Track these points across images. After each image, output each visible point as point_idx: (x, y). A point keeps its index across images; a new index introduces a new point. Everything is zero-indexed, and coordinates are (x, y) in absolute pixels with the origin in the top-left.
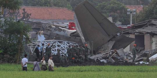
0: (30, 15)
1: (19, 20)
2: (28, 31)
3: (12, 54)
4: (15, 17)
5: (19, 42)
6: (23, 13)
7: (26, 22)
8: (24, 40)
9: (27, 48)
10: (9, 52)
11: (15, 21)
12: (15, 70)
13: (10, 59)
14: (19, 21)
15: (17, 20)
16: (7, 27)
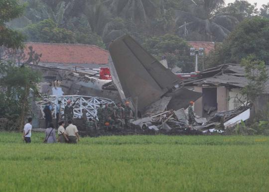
0: (41, 56)
1: (23, 64)
2: (37, 82)
3: (12, 116)
4: (17, 60)
5: (23, 99)
6: (29, 54)
7: (34, 68)
8: (31, 95)
9: (35, 107)
10: (7, 114)
11: (17, 65)
12: (17, 142)
13: (10, 124)
14: (22, 66)
15: (21, 65)
16: (4, 75)
